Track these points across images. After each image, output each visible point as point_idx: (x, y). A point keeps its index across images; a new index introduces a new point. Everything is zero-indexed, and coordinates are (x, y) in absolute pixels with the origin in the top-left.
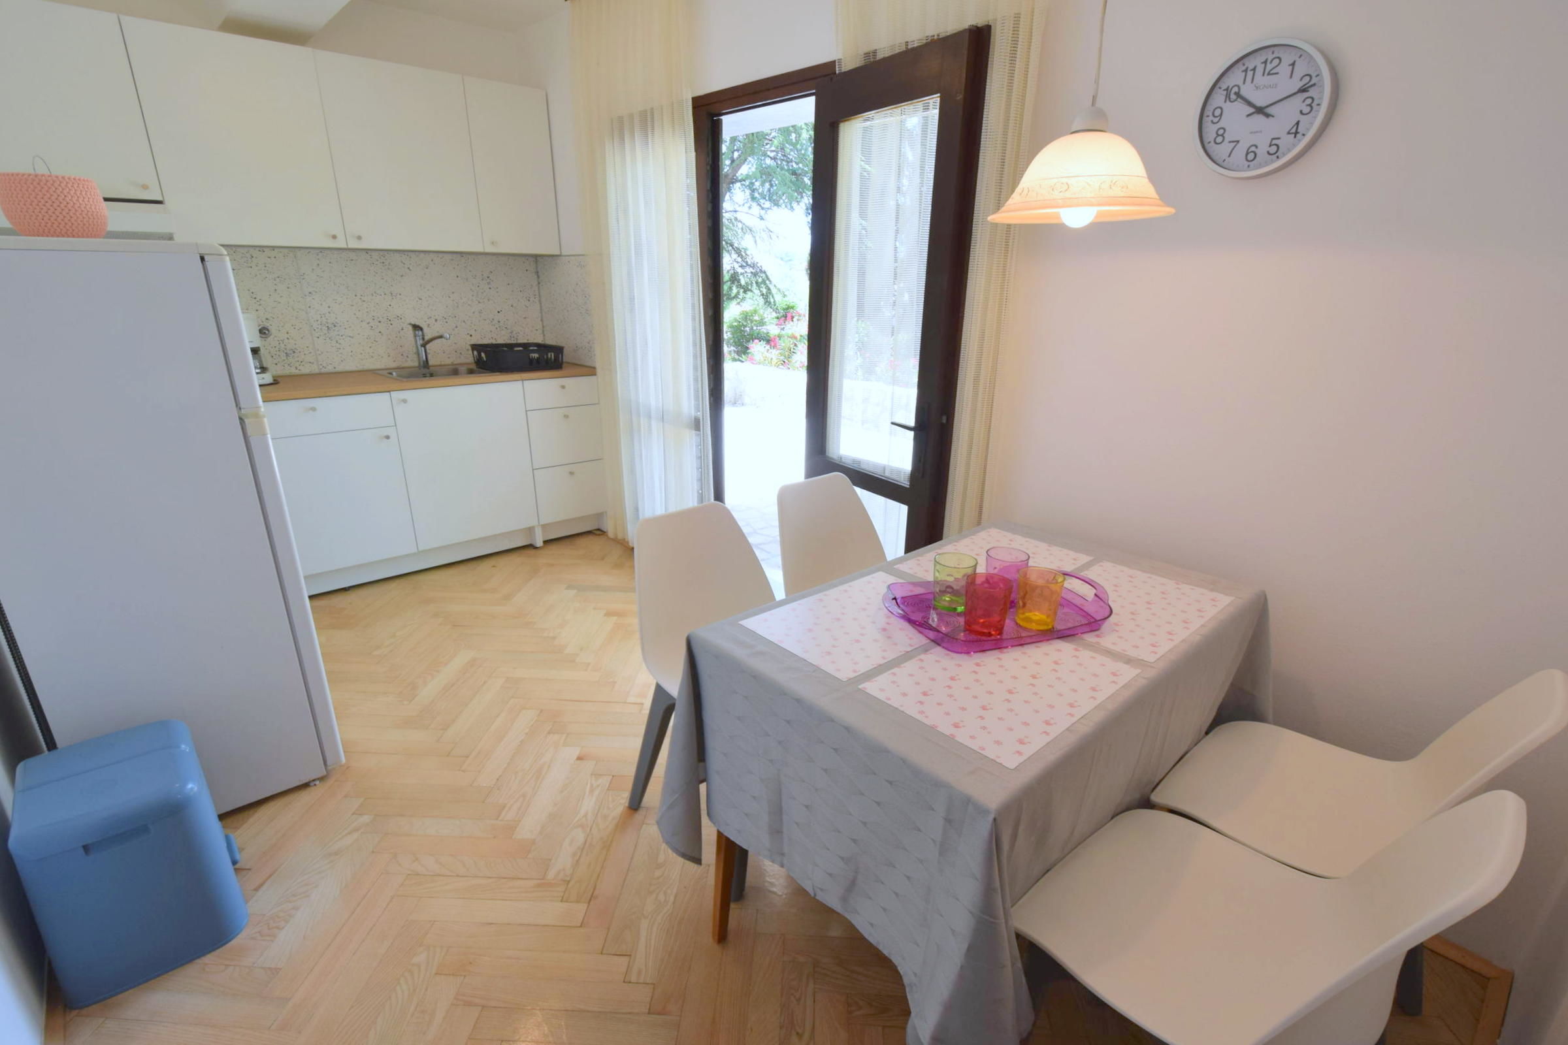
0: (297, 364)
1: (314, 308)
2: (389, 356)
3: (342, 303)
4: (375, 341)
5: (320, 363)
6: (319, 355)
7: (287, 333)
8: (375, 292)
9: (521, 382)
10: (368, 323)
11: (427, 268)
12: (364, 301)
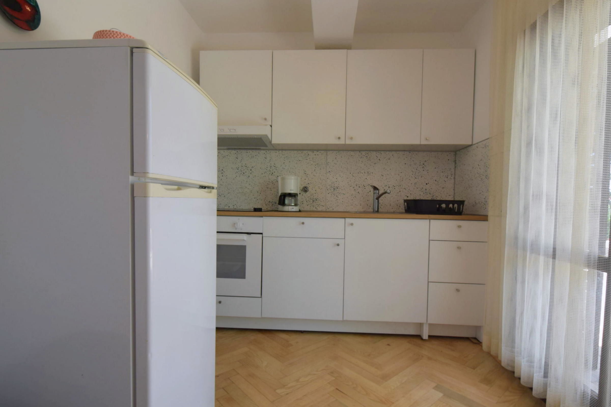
0: (317, 206)
1: (330, 179)
2: (361, 205)
3: (343, 177)
4: (355, 197)
5: (327, 206)
6: (327, 202)
7: (316, 191)
8: (360, 172)
9: (428, 221)
10: (354, 187)
11: (389, 159)
12: (353, 176)
